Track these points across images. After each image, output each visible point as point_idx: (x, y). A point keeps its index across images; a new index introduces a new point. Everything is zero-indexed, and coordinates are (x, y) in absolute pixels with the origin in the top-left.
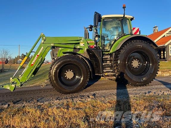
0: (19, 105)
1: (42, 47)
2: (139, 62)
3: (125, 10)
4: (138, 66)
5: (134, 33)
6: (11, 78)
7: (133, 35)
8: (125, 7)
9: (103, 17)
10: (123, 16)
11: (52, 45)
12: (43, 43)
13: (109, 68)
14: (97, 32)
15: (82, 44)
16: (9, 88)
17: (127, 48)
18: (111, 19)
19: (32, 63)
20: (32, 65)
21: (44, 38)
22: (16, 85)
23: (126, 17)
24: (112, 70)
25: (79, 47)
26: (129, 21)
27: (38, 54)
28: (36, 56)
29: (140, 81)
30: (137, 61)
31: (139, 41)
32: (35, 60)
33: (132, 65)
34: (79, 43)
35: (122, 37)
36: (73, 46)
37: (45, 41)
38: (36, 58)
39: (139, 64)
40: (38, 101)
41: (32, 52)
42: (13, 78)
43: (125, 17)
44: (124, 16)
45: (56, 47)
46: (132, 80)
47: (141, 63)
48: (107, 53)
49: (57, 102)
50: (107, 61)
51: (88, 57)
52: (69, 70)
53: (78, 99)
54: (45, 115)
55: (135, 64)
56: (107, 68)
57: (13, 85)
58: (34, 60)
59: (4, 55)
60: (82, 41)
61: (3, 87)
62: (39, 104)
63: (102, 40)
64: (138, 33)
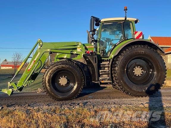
0: (11, 109)
1: (39, 53)
2: (142, 70)
3: (126, 12)
4: (141, 74)
5: (136, 37)
6: (9, 83)
7: (134, 39)
8: (126, 10)
9: (102, 20)
10: (124, 19)
11: (49, 50)
12: (40, 49)
13: (106, 76)
14: (93, 37)
15: (79, 50)
16: (6, 92)
17: (126, 54)
18: (111, 22)
19: (29, 69)
20: (29, 70)
21: (41, 44)
22: (13, 90)
23: (129, 20)
24: (108, 78)
25: (75, 53)
26: (132, 24)
27: (35, 60)
28: (33, 62)
29: (141, 91)
30: (140, 68)
31: (141, 46)
32: (32, 65)
33: (134, 73)
34: (76, 49)
35: (123, 41)
36: (69, 51)
37: (41, 46)
38: (32, 64)
39: (142, 72)
40: (29, 106)
41: (29, 57)
42: (10, 83)
43: (127, 20)
44: (126, 18)
45: (54, 52)
46: (132, 89)
47: (145, 71)
48: (107, 59)
49: (46, 107)
50: (105, 67)
51: (86, 63)
52: (63, 76)
53: (66, 106)
54: (30, 118)
55: (138, 71)
56: (104, 76)
57: (11, 90)
58: (30, 66)
59: (16, 59)
60: (79, 46)
61: (2, 90)
62: (29, 108)
63: (100, 45)
64: (141, 37)
